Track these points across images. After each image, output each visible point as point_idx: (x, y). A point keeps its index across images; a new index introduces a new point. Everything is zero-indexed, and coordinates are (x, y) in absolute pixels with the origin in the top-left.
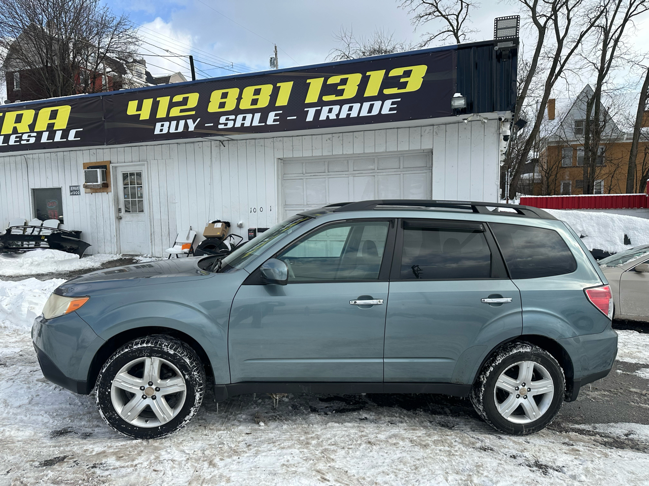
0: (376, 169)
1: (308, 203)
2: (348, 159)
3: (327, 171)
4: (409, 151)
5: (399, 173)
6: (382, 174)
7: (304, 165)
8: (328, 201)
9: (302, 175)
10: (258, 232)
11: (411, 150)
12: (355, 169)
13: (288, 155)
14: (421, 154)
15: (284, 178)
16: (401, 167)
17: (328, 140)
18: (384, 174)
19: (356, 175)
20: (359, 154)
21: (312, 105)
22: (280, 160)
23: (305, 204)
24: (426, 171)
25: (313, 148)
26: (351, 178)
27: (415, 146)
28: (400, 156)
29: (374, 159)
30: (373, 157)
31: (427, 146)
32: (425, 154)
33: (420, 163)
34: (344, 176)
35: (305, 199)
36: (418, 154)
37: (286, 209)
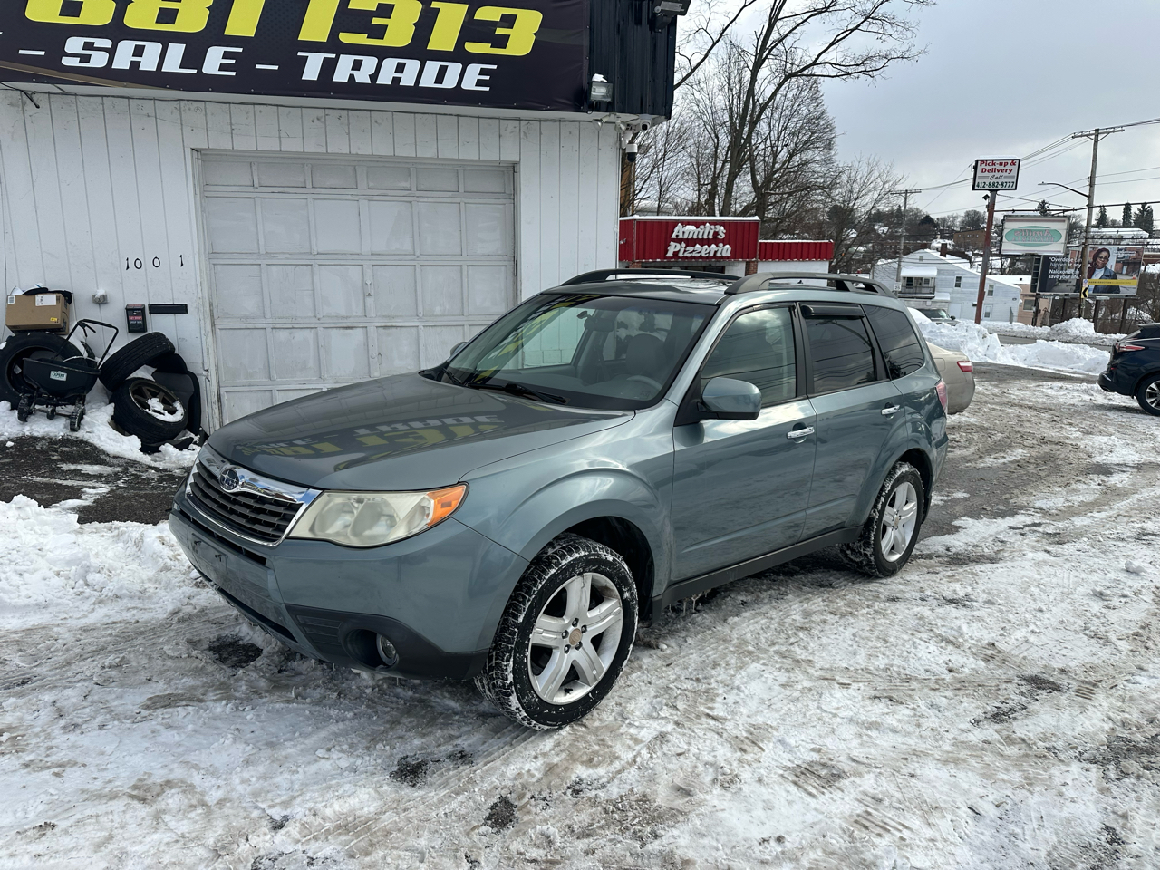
0: (414, 189)
1: (269, 250)
2: (355, 163)
3: (309, 185)
4: (479, 161)
5: (458, 200)
6: (425, 200)
7: (255, 167)
8: (314, 248)
9: (251, 189)
10: (150, 313)
11: (483, 161)
12: (371, 185)
13: (221, 142)
14: (494, 169)
15: (206, 194)
16: (461, 190)
17: (316, 120)
18: (430, 200)
19: (375, 198)
20: (380, 156)
21: (315, 47)
22: (195, 153)
23: (262, 251)
24: (504, 201)
25: (283, 134)
26: (364, 203)
27: (491, 154)
28: (460, 168)
29: (409, 169)
30: (407, 166)
31: (509, 156)
32: (502, 169)
33: (494, 185)
34: (349, 197)
35: (262, 242)
36: (491, 168)
37: (215, 262)
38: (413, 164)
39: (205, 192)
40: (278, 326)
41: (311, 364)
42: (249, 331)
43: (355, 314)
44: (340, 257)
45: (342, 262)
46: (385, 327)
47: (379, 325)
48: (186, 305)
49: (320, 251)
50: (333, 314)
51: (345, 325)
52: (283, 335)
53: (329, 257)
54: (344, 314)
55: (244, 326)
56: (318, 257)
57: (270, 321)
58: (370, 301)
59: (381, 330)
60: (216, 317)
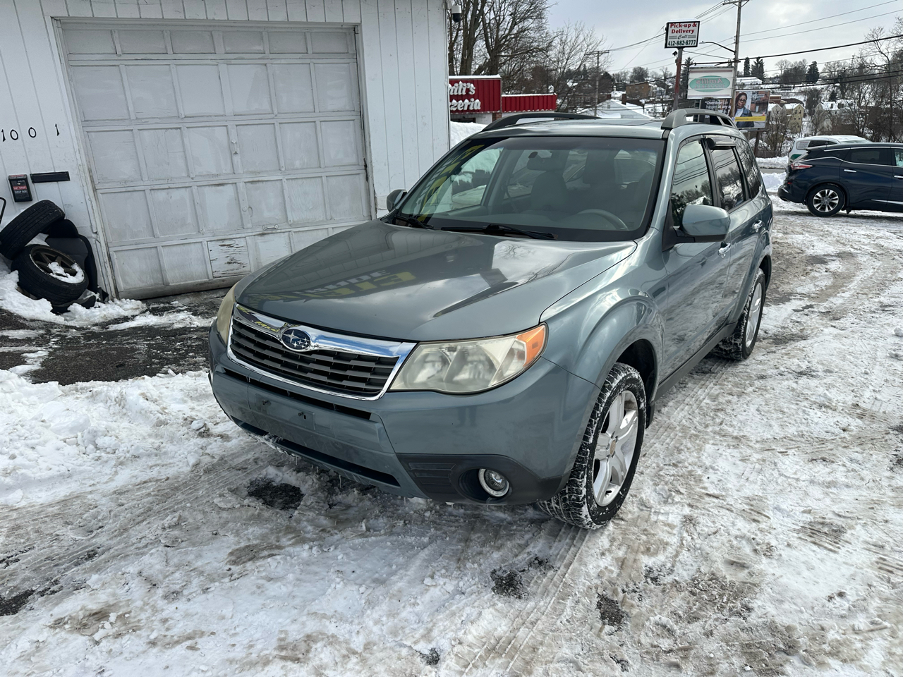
0: (267, 52)
1: (139, 116)
2: (211, 29)
3: (170, 51)
4: (325, 23)
5: (308, 61)
6: (278, 62)
7: (116, 35)
8: (181, 111)
9: (115, 57)
10: (34, 182)
11: (330, 23)
12: (228, 49)
13: (81, 10)
14: (338, 30)
15: (71, 63)
16: (310, 51)
18: (283, 61)
19: (233, 62)
20: (235, 21)
22: (55, 22)
23: (133, 117)
24: (348, 61)
26: (223, 67)
27: (335, 17)
28: (307, 31)
29: (261, 33)
30: (259, 30)
31: (352, 18)
32: (344, 31)
33: (337, 46)
34: (209, 62)
35: (131, 108)
36: (334, 30)
37: (89, 129)
38: (265, 28)
39: (70, 60)
40: (156, 187)
41: (190, 220)
42: (129, 194)
43: (224, 172)
44: (205, 119)
45: (208, 124)
46: (252, 182)
47: (247, 180)
48: (67, 173)
49: (188, 114)
50: (205, 173)
51: (217, 182)
52: (161, 196)
53: (196, 119)
54: (214, 172)
55: (124, 190)
56: (186, 120)
57: (148, 183)
58: (237, 159)
59: (249, 185)
60: (96, 182)
